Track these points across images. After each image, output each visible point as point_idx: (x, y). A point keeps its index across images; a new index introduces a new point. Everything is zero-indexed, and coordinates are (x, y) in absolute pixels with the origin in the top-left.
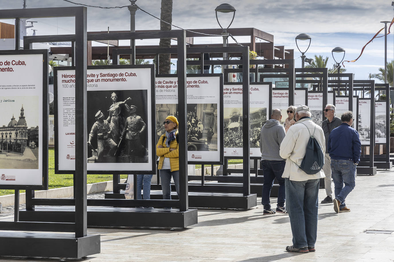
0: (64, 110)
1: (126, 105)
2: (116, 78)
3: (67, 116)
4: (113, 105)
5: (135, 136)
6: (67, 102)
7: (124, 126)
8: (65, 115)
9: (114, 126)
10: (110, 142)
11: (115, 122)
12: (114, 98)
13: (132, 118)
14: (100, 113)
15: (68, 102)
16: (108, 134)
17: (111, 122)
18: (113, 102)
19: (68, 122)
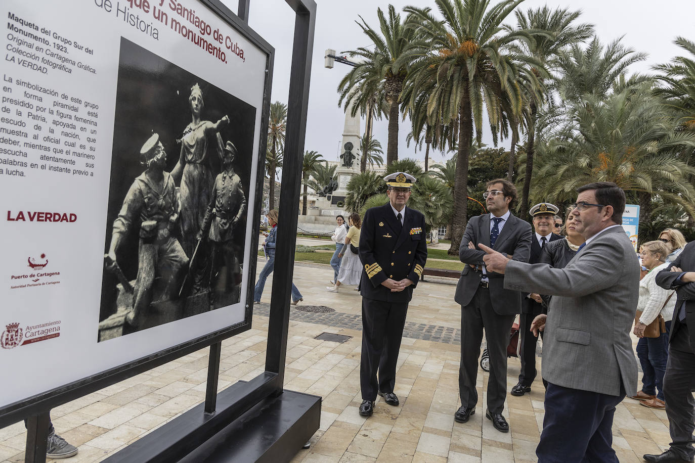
0: (8, 85)
1: (218, 134)
2: (205, 37)
3: (21, 124)
4: (192, 125)
5: (226, 231)
6: (30, 46)
7: (209, 202)
8: (12, 116)
9: (187, 198)
10: (173, 251)
11: (191, 182)
12: (196, 102)
13: (225, 178)
14: (157, 143)
15: (33, 51)
16: (172, 222)
17: (183, 183)
18: (193, 117)
19: (25, 155)
